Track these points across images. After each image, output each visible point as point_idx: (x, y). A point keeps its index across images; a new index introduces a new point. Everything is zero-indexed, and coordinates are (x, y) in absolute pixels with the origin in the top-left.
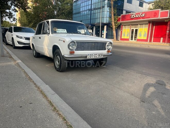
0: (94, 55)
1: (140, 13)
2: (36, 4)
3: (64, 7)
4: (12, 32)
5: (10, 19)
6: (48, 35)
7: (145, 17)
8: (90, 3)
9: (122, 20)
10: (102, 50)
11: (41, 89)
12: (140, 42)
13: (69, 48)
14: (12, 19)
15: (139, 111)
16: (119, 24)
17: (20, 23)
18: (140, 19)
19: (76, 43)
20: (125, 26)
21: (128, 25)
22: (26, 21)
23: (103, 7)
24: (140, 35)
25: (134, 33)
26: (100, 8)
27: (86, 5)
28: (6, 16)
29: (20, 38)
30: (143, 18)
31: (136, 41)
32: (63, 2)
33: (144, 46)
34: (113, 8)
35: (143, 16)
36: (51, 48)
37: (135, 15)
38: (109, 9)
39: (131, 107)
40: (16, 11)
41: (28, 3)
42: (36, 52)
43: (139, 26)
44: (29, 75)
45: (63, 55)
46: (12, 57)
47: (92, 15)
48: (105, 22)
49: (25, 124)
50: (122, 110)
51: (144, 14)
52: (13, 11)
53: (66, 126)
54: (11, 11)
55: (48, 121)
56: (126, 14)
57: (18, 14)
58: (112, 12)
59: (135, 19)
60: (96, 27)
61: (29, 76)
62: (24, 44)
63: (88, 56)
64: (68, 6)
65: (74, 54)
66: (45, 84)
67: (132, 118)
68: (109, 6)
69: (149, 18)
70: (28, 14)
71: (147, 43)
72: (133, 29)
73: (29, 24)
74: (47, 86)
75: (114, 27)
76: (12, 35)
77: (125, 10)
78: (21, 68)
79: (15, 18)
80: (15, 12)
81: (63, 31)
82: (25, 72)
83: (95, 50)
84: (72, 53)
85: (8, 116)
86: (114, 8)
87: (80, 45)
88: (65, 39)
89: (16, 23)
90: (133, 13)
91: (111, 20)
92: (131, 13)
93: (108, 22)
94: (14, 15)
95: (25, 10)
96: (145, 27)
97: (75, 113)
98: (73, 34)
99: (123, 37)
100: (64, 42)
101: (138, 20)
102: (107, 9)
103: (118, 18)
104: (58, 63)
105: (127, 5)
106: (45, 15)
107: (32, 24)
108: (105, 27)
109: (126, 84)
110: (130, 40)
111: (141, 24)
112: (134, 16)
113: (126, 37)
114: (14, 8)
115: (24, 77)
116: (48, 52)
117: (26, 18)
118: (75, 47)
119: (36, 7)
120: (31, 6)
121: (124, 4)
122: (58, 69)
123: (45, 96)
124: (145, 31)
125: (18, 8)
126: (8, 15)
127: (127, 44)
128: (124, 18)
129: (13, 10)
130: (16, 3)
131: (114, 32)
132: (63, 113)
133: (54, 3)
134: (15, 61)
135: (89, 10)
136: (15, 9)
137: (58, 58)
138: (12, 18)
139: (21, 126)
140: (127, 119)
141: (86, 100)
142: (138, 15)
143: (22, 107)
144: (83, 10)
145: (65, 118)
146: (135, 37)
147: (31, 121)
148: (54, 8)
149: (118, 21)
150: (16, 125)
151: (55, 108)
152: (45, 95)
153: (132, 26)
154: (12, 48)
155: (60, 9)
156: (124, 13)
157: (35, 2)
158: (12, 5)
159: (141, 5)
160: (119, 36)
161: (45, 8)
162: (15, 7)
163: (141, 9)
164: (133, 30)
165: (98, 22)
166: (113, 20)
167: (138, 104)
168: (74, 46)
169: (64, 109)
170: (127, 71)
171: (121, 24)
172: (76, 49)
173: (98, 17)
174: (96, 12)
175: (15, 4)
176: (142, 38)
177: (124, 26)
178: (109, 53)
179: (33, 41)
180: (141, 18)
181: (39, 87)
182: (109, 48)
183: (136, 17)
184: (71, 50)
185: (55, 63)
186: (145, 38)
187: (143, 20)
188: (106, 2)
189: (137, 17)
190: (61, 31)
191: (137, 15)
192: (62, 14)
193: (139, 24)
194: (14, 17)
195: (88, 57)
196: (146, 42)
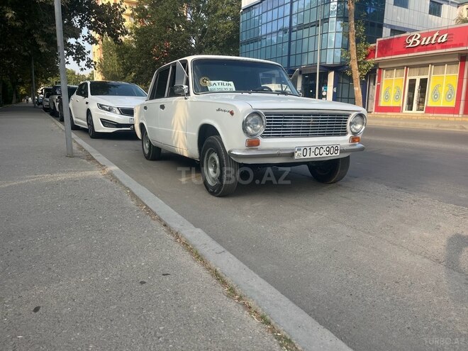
0: (313, 149)
1: (435, 32)
2: (143, 22)
3: (216, 25)
4: (86, 95)
5: (78, 62)
6: (186, 99)
7: (448, 43)
8: (288, 12)
9: (381, 54)
10: (335, 135)
11: (183, 239)
12: (435, 115)
13: (244, 130)
14: (85, 62)
15: (465, 308)
16: (372, 65)
17: (102, 72)
18: (435, 49)
19: (264, 118)
20: (390, 71)
21: (398, 68)
22: (117, 66)
23: (326, 20)
24: (436, 96)
25: (418, 91)
26: (316, 24)
27: (275, 18)
28: (68, 55)
29: (107, 110)
30: (443, 45)
31: (423, 112)
32: (214, 13)
33: (448, 125)
34: (353, 22)
35: (443, 41)
36: (195, 134)
37: (418, 38)
38: (341, 24)
39: (442, 298)
40: (94, 41)
41: (124, 20)
42: (150, 144)
43: (432, 68)
44: (145, 202)
45: (229, 152)
46: (92, 159)
47: (293, 44)
48: (330, 62)
49: (161, 328)
50: (414, 305)
51: (446, 35)
52: (86, 42)
53: (275, 340)
54: (80, 40)
55: (220, 321)
56: (392, 37)
57: (96, 51)
58: (351, 34)
59: (419, 51)
60: (304, 75)
61: (146, 206)
62: (118, 125)
63: (298, 152)
64: (225, 23)
65: (258, 147)
66: (192, 226)
67: (448, 329)
68: (343, 16)
69: (461, 45)
70: (122, 50)
71: (457, 119)
72: (413, 78)
73: (126, 75)
74: (199, 230)
75: (356, 75)
76: (87, 103)
77: (390, 26)
78: (121, 184)
79: (92, 61)
80: (92, 43)
81: (226, 87)
82: (133, 195)
83: (316, 136)
84: (253, 143)
85: (115, 307)
86: (356, 20)
87: (274, 121)
88: (234, 106)
89: (92, 74)
90: (412, 34)
91: (347, 56)
92: (408, 34)
93: (338, 61)
94: (89, 52)
95: (115, 37)
96: (450, 73)
97: (291, 304)
98: (253, 94)
99: (382, 103)
100: (232, 113)
101: (428, 52)
102: (335, 25)
103: (367, 48)
104: (215, 172)
105: (394, 10)
106: (167, 49)
107: (133, 74)
108: (331, 76)
109: (414, 232)
110: (405, 111)
111: (436, 65)
112: (415, 42)
113: (392, 103)
114: (88, 33)
115: (134, 208)
116: (185, 144)
117: (117, 60)
118: (261, 129)
119: (142, 29)
120: (131, 28)
121: (384, 11)
122: (214, 188)
123: (199, 257)
124: (450, 85)
125: (100, 34)
126: (74, 51)
127: (397, 122)
128: (386, 47)
129: (86, 39)
130: (93, 20)
131: (357, 89)
132: (257, 304)
133: (189, 15)
134: (102, 167)
135: (284, 30)
136: (90, 37)
137: (213, 158)
138: (83, 60)
139: (153, 333)
140: (434, 331)
141: (303, 273)
142: (429, 38)
143: (145, 283)
144: (269, 31)
145: (268, 317)
146: (421, 102)
147: (177, 321)
148: (190, 29)
149: (367, 56)
150: (140, 331)
151: (232, 290)
152: (196, 253)
153: (412, 69)
154: (87, 136)
155: (204, 31)
156: (386, 33)
157: (139, 17)
158: (82, 25)
159: (435, 10)
160: (370, 101)
161: (166, 32)
162: (91, 31)
163: (436, 21)
164: (412, 83)
165: (311, 62)
166: (354, 55)
167: (461, 288)
168: (259, 126)
169: (258, 292)
170: (411, 196)
171: (376, 65)
172: (264, 133)
173: (311, 49)
174: (306, 35)
175: (90, 22)
176: (442, 103)
177: (386, 70)
178: (355, 145)
179: (143, 116)
180: (436, 45)
181: (177, 233)
182: (355, 129)
183: (423, 43)
184: (251, 135)
185: (206, 172)
186: (452, 104)
187: (444, 51)
188: (334, 5)
189: (427, 43)
190: (220, 86)
191: (424, 39)
192: (211, 46)
193: (432, 64)
194: (90, 56)
195: (296, 154)
196: (454, 113)
